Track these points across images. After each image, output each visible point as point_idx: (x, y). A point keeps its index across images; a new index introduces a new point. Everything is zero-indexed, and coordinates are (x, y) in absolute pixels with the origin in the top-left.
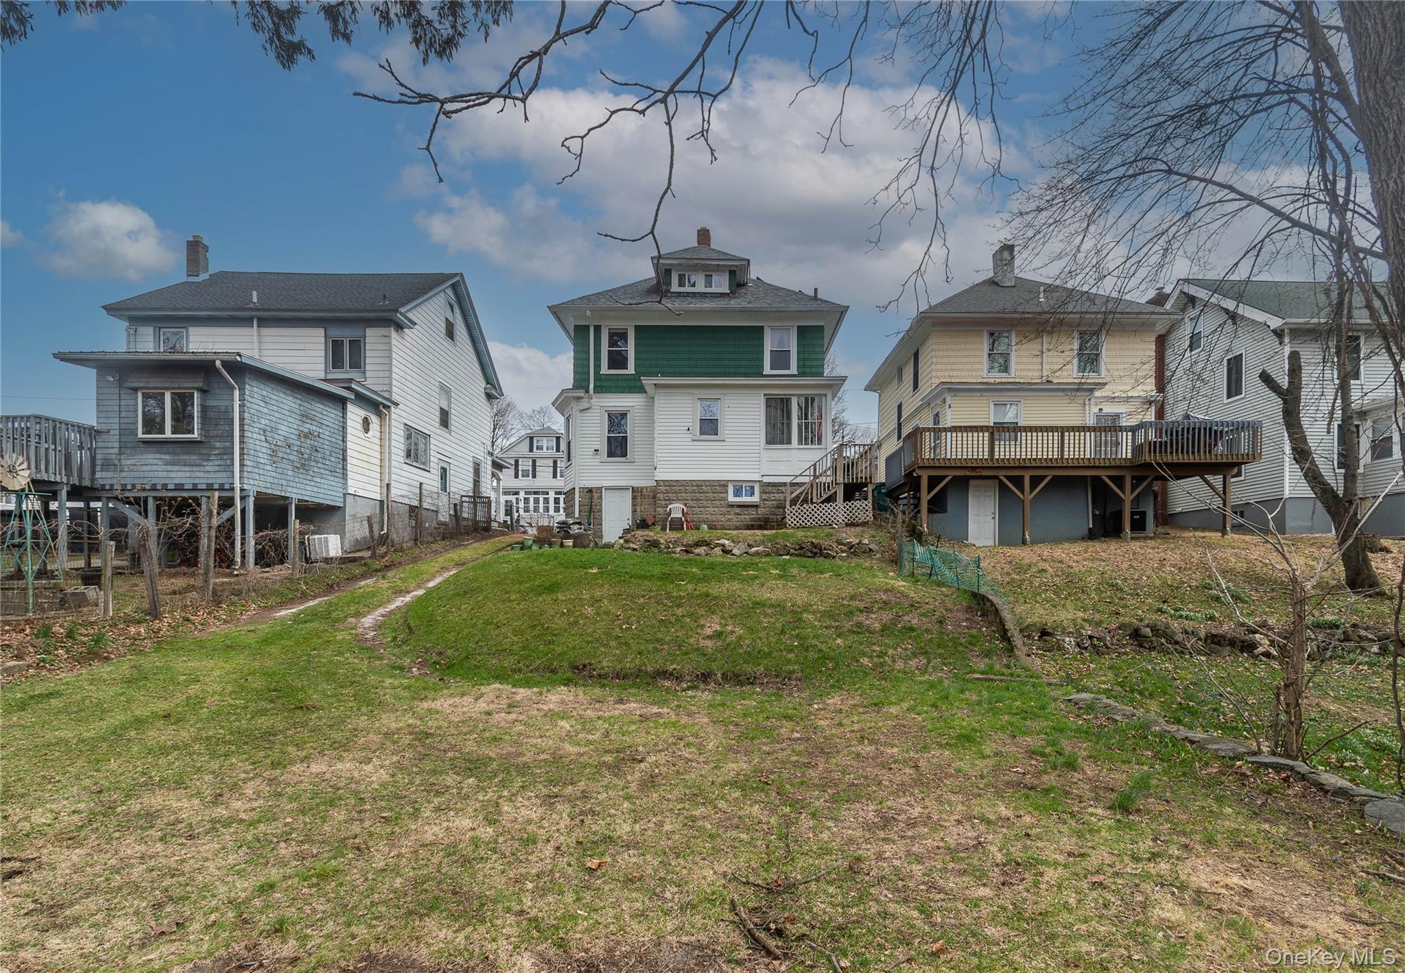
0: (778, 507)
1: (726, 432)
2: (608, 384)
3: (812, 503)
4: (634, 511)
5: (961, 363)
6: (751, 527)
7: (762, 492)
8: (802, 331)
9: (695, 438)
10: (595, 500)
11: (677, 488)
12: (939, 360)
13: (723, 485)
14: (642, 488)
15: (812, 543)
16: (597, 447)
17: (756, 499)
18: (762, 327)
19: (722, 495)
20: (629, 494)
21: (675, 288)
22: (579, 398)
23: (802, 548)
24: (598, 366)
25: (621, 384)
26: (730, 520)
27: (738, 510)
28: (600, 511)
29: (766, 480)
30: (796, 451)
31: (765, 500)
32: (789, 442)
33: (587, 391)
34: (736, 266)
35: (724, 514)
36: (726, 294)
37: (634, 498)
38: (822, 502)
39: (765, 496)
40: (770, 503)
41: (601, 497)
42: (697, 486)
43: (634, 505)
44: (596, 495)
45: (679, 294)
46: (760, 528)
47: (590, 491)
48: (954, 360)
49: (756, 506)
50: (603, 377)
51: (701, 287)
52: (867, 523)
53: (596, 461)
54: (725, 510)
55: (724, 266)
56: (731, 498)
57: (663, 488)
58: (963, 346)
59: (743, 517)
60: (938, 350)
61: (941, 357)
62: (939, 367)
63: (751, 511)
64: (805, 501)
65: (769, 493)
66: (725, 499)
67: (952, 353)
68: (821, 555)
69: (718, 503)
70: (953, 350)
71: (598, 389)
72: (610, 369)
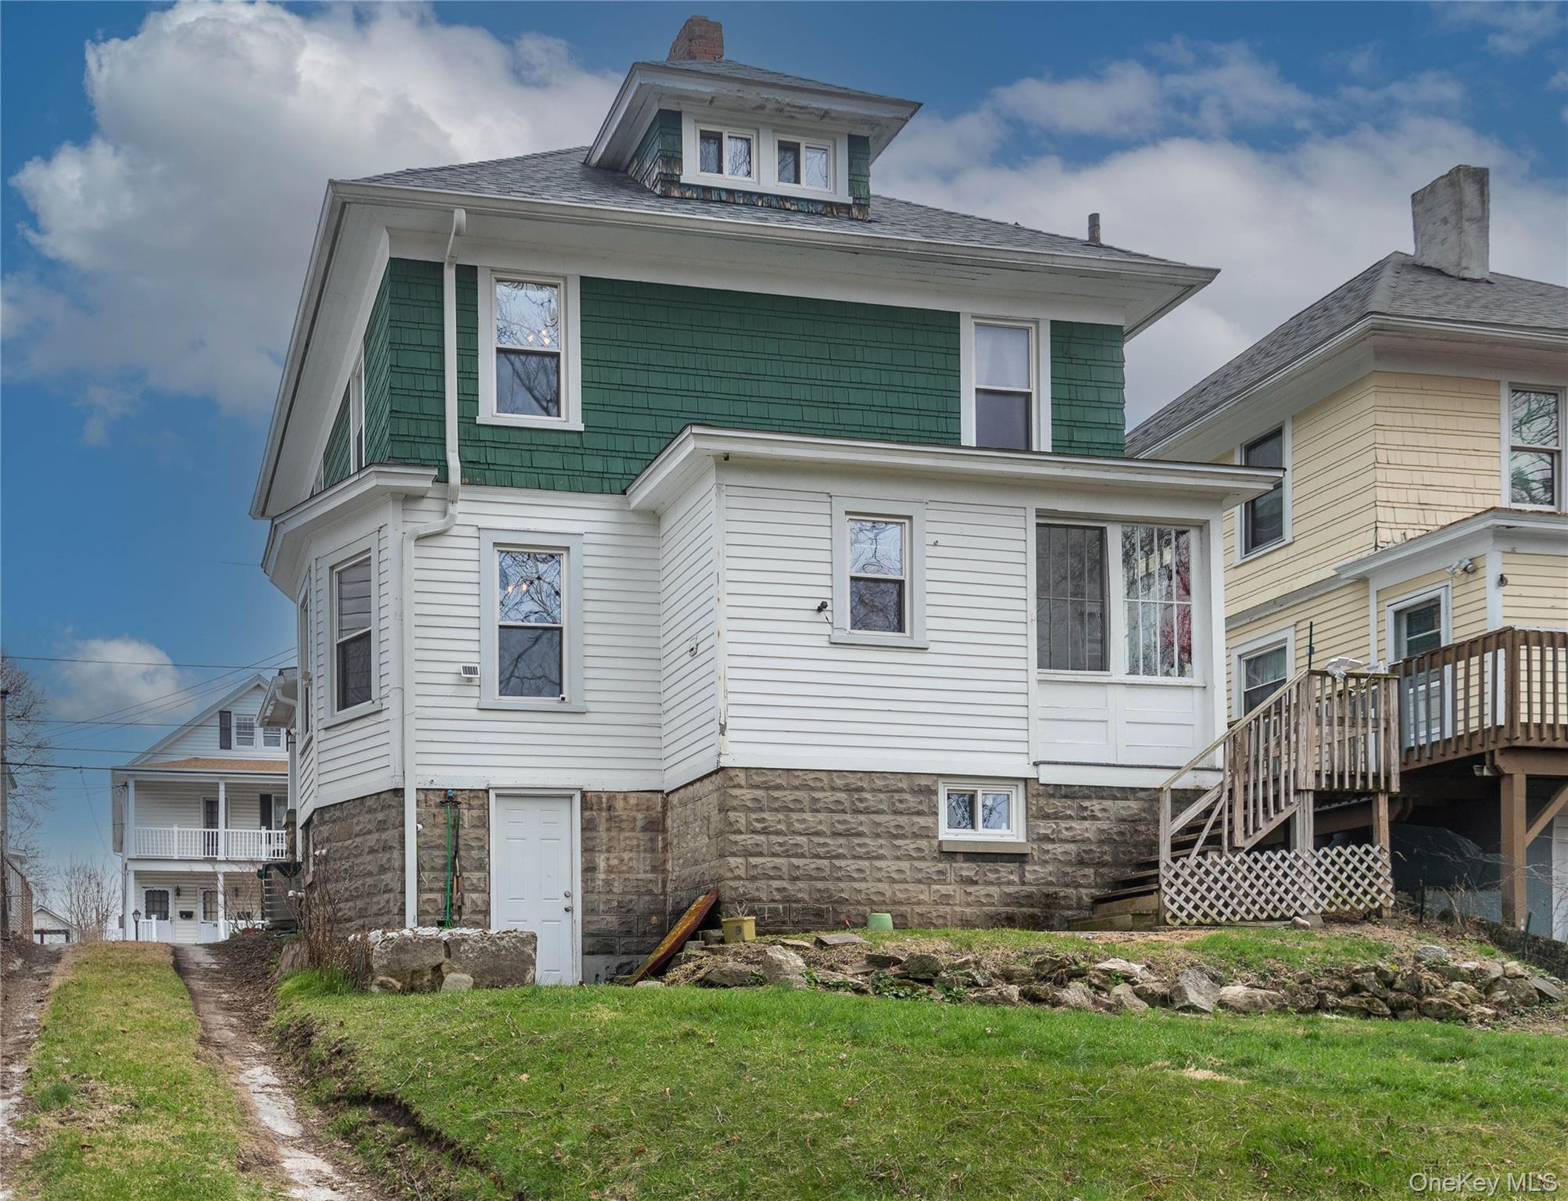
0: (1082, 863)
1: (931, 623)
2: (503, 457)
3: (1235, 850)
4: (589, 869)
5: (1448, 470)
6: (1010, 921)
7: (1034, 815)
8: (1062, 333)
9: (840, 636)
10: (467, 832)
11: (788, 796)
12: (1394, 457)
13: (923, 787)
14: (612, 795)
16: (472, 659)
17: (1011, 832)
18: (955, 316)
19: (922, 821)
21: (692, 172)
22: (409, 499)
24: (469, 397)
25: (543, 460)
26: (946, 899)
27: (968, 869)
28: (483, 866)
29: (1049, 776)
30: (1121, 690)
31: (1046, 838)
32: (1101, 663)
33: (443, 478)
34: (872, 122)
35: (929, 881)
36: (848, 207)
37: (588, 827)
38: (1260, 847)
39: (1045, 828)
40: (1059, 848)
41: (484, 823)
42: (848, 789)
43: (588, 849)
44: (467, 816)
45: (705, 195)
46: (1035, 923)
47: (449, 799)
48: (1427, 459)
49: (1019, 858)
50: (485, 435)
51: (767, 178)
52: (1378, 913)
53: (466, 704)
54: (930, 867)
55: (838, 118)
56: (948, 834)
57: (747, 795)
58: (1451, 423)
59: (980, 891)
60: (1392, 428)
61: (1402, 447)
62: (1393, 476)
63: (1007, 872)
64: (1214, 841)
65: (1056, 817)
66: (928, 833)
67: (1424, 440)
68: (1422, 1012)
69: (908, 845)
70: (1426, 431)
71: (478, 473)
72: (501, 408)
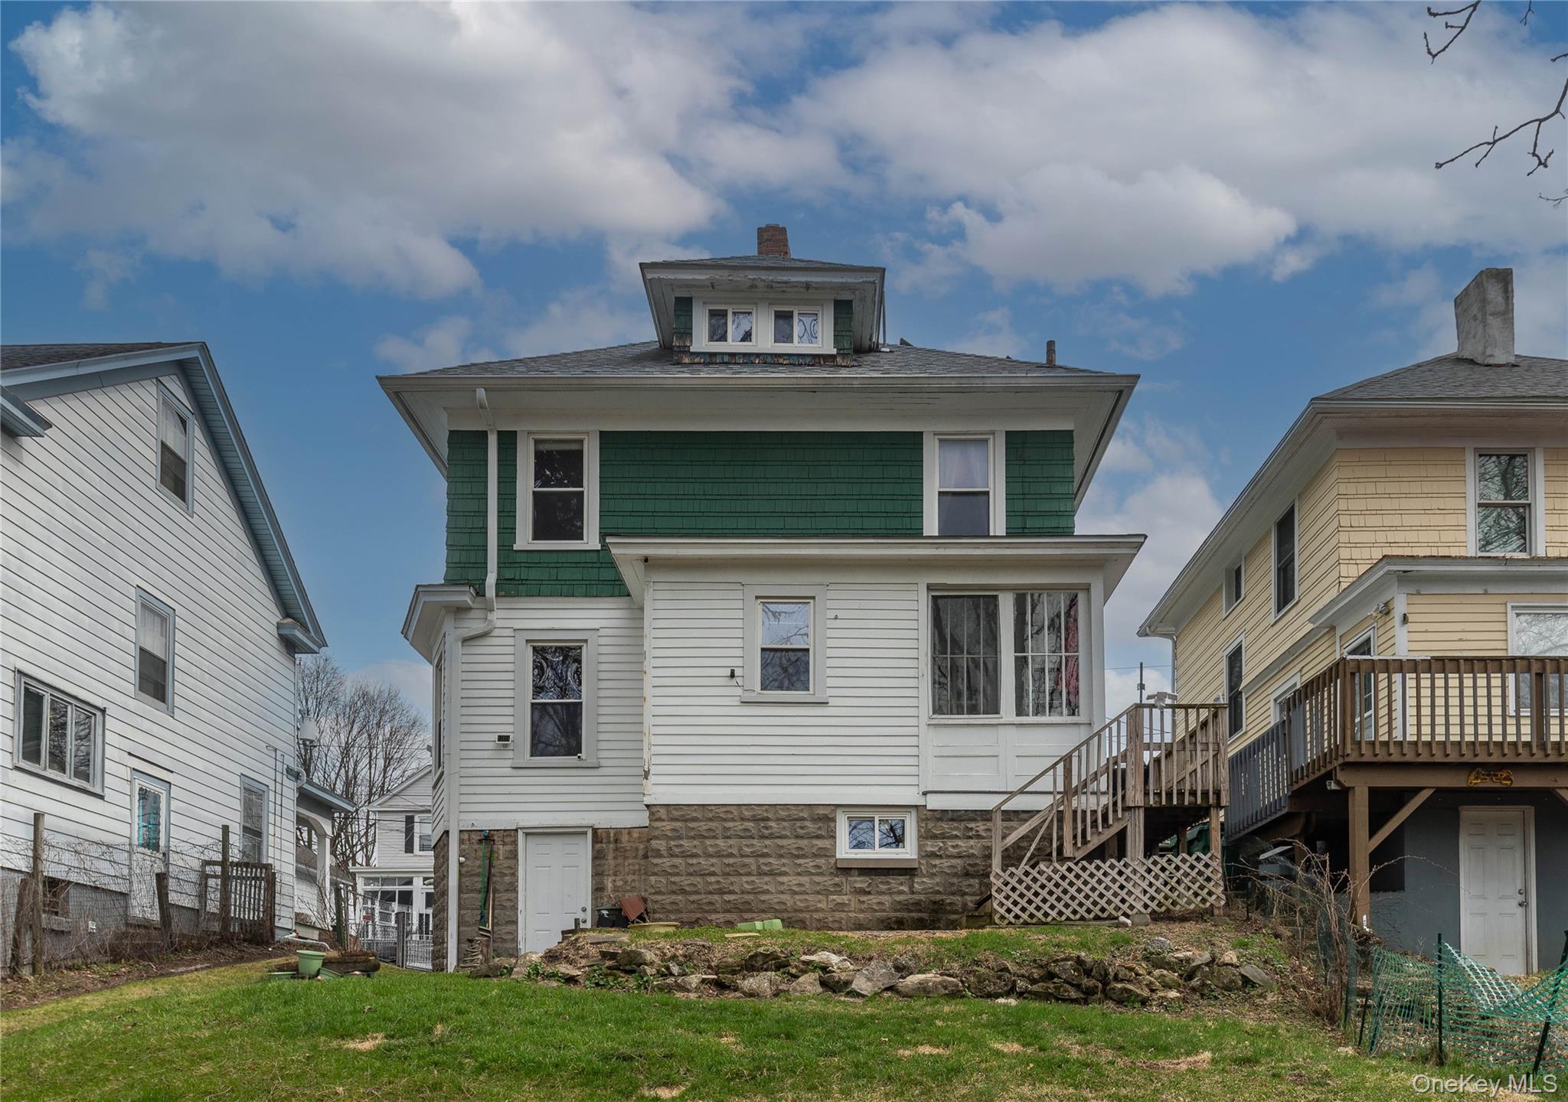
0: (967, 874)
1: (830, 682)
2: (534, 574)
3: (1062, 859)
4: (598, 889)
5: (1411, 528)
6: (900, 925)
7: (925, 836)
8: (1018, 445)
9: (748, 697)
10: (501, 862)
11: (703, 826)
12: (1356, 521)
13: (823, 817)
14: (618, 831)
15: (1079, 961)
16: (505, 730)
17: (908, 852)
18: (919, 435)
19: (820, 843)
20: (584, 849)
21: (701, 341)
22: (460, 610)
23: (1051, 976)
24: (507, 530)
25: (565, 574)
26: (841, 907)
27: (861, 882)
28: (513, 888)
29: (935, 803)
30: (1012, 730)
31: (933, 855)
32: (994, 708)
33: (480, 593)
34: (851, 288)
35: (827, 892)
36: (832, 357)
37: (598, 857)
38: (1089, 858)
39: (931, 846)
40: (946, 863)
41: (514, 855)
42: (755, 819)
43: (598, 874)
44: (501, 850)
45: (711, 359)
46: (921, 925)
47: (488, 838)
48: (1395, 520)
49: (907, 872)
50: (520, 558)
51: (765, 340)
52: (1210, 911)
53: (503, 765)
54: (827, 881)
55: (820, 287)
56: (844, 850)
57: (667, 826)
58: (1415, 488)
59: (873, 899)
60: (1356, 496)
61: (1362, 513)
62: (1356, 537)
63: (896, 883)
64: (1043, 855)
65: (943, 837)
66: (828, 853)
67: (1387, 504)
68: (1107, 995)
69: (809, 863)
70: (1389, 496)
71: (509, 587)
72: (537, 536)
